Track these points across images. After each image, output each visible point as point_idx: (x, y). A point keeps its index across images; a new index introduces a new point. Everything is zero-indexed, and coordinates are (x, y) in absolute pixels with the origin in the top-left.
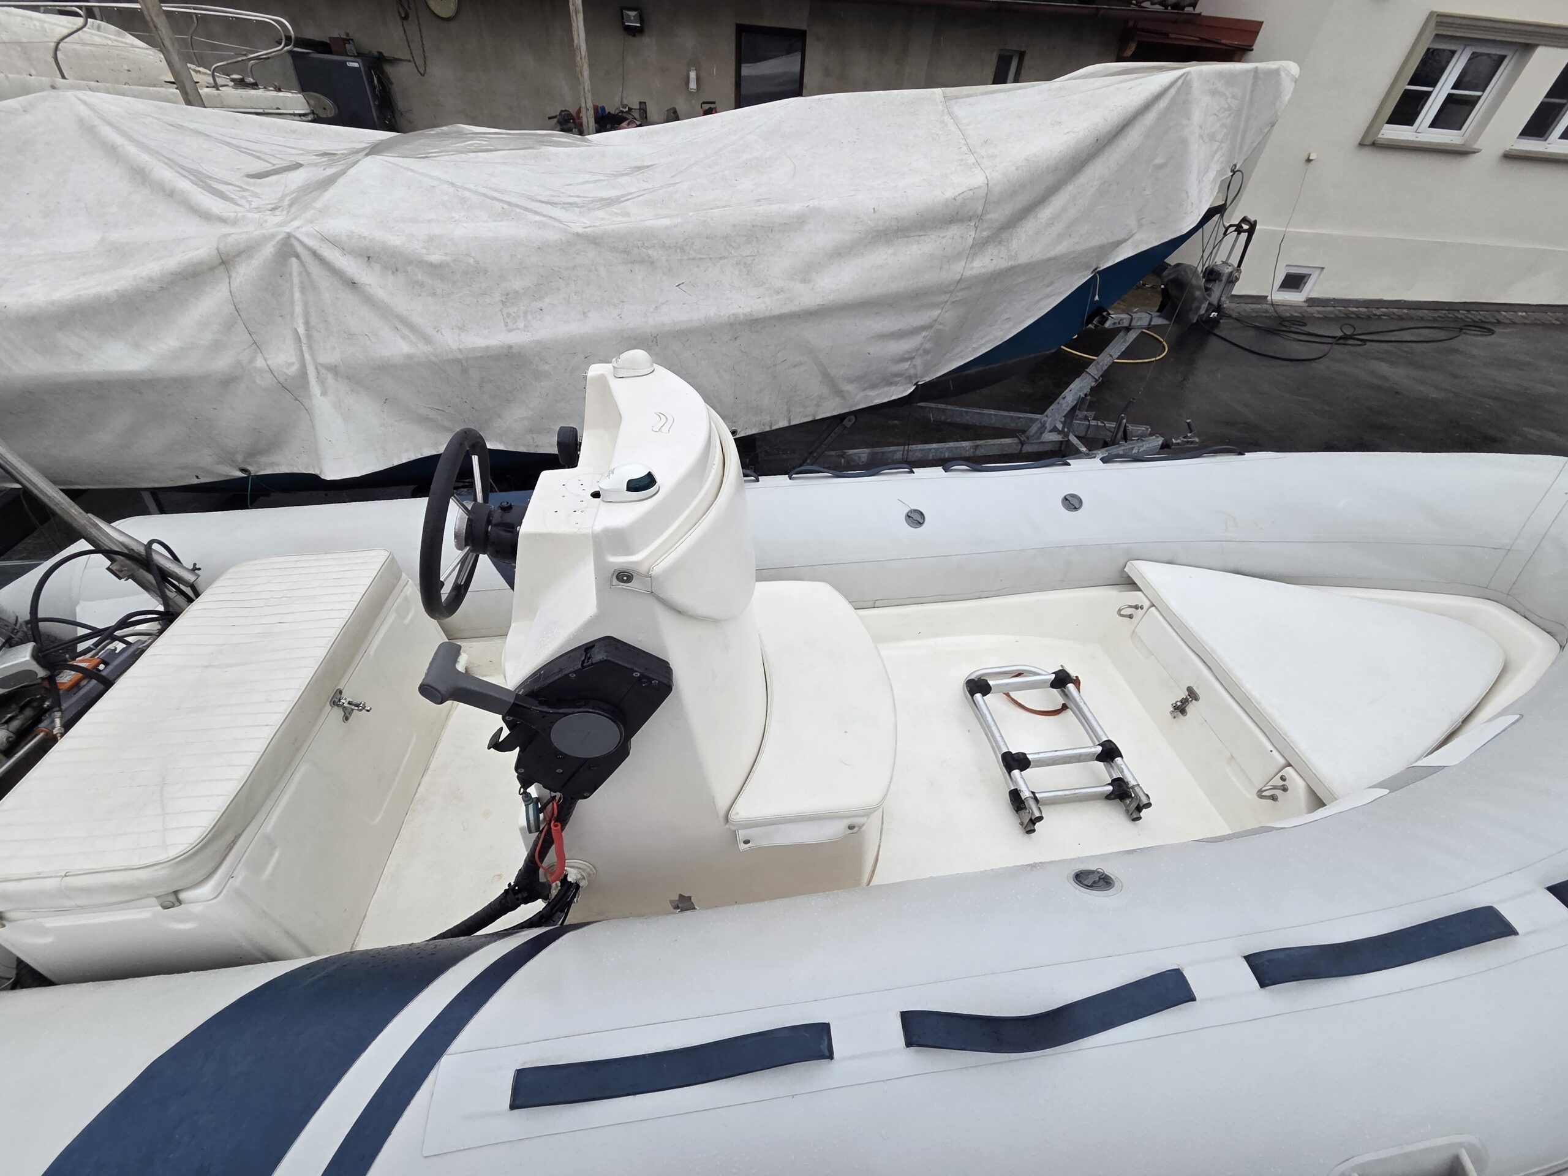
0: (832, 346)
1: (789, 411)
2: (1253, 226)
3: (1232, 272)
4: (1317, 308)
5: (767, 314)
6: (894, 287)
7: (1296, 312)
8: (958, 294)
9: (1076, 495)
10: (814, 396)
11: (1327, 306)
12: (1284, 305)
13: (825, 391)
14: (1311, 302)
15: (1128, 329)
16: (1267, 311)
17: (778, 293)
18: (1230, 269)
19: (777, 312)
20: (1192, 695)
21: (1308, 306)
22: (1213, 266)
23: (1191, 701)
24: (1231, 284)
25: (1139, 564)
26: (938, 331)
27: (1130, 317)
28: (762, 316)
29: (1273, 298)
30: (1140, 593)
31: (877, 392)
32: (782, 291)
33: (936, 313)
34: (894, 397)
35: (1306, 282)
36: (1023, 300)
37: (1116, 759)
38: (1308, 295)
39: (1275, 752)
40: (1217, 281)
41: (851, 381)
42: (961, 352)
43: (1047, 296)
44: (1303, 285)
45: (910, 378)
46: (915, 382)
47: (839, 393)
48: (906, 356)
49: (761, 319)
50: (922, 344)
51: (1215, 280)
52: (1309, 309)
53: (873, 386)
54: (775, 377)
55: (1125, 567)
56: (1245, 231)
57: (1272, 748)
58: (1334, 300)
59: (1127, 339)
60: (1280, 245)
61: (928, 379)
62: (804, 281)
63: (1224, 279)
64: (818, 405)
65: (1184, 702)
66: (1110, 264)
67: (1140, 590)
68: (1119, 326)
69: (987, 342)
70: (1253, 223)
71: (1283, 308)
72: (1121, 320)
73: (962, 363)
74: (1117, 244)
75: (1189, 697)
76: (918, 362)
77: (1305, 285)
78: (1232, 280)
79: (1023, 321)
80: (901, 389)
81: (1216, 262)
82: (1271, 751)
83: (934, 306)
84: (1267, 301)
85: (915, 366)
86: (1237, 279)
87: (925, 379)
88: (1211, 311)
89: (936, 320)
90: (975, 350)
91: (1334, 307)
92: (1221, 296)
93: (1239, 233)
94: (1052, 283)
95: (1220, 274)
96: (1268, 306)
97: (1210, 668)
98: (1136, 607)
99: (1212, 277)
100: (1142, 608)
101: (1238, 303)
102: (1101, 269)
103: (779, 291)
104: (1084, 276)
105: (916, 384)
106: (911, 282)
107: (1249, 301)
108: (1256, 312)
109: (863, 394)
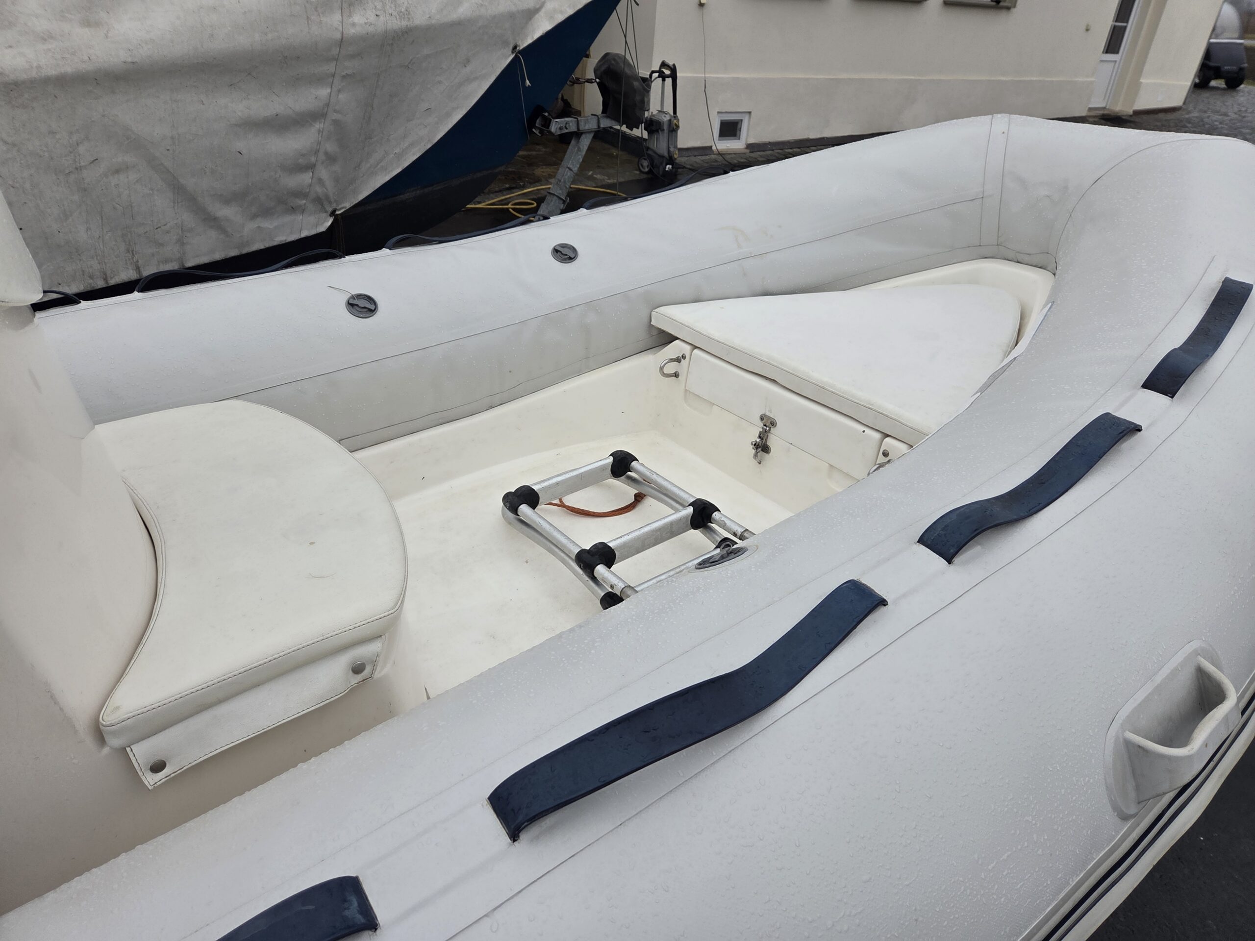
0: (172, 138)
1: (131, 251)
2: (673, 70)
3: (670, 120)
4: (759, 153)
5: (34, 74)
6: (244, 41)
7: (742, 158)
8: (347, 63)
9: (566, 244)
10: (168, 225)
11: (766, 150)
12: (729, 154)
13: (187, 218)
14: (750, 146)
15: (578, 134)
16: (716, 161)
17: (45, 40)
18: (668, 118)
19: (53, 72)
20: (768, 424)
21: (750, 152)
22: (650, 116)
23: (770, 430)
24: (674, 132)
25: (662, 310)
26: (336, 122)
27: (576, 120)
28: (24, 76)
29: (718, 148)
30: (677, 341)
31: (275, 224)
32: (52, 37)
33: (324, 92)
34: (305, 234)
35: (741, 128)
36: (440, 82)
37: (714, 514)
38: (746, 141)
39: (868, 431)
40: (660, 132)
41: (227, 201)
42: (381, 160)
43: (468, 80)
44: (738, 131)
45: (320, 202)
46: (330, 210)
47: (211, 221)
48: (301, 161)
49: (24, 82)
50: (319, 143)
51: (657, 131)
52: (752, 155)
53: (266, 212)
54: (85, 190)
55: (651, 321)
56: (668, 77)
57: (862, 428)
58: (770, 143)
59: (581, 147)
60: (705, 91)
61: (348, 205)
62: (87, 23)
63: (666, 127)
64: (181, 242)
65: (764, 435)
66: (529, 41)
67: (677, 338)
68: (566, 131)
69: (412, 145)
70: (672, 67)
71: (729, 156)
72: (566, 123)
73: (387, 178)
74: (531, 14)
75: (765, 427)
76: (323, 173)
77: (740, 131)
78: (673, 129)
79: (448, 115)
80: (312, 219)
81: (652, 112)
82: (864, 432)
83: (319, 80)
84: (713, 151)
85: (320, 181)
86: (678, 127)
87: (343, 205)
88: (664, 164)
89: (328, 105)
90: (399, 157)
91: (773, 150)
92: (669, 147)
93: (664, 80)
94: (468, 61)
95: (660, 122)
96: (715, 156)
97: (774, 381)
98: (678, 360)
99: (654, 128)
100: (684, 357)
101: (687, 157)
102: (521, 48)
103: (47, 37)
104: (506, 58)
105: (333, 213)
106: (270, 36)
107: (696, 153)
108: (707, 163)
109: (253, 225)
